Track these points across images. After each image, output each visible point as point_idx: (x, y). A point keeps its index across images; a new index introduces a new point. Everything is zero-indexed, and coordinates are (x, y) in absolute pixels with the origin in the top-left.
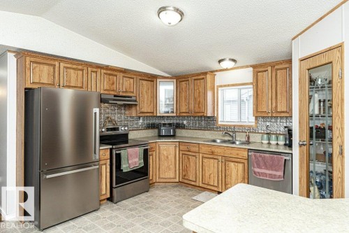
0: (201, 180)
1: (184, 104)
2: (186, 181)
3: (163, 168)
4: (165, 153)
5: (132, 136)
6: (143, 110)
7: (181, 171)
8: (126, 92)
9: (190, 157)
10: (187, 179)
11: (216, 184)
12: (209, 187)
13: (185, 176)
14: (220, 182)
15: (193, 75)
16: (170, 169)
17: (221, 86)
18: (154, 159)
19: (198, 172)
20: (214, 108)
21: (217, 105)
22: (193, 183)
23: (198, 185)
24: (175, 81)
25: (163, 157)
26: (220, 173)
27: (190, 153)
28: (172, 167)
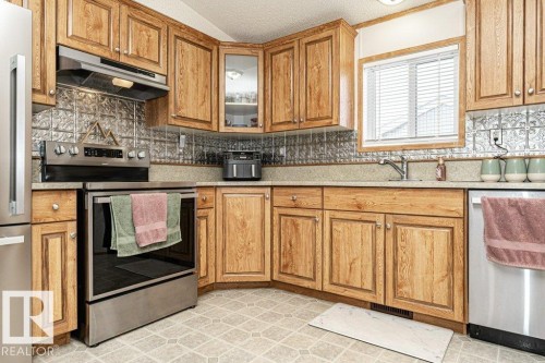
0: (327, 276)
1: (281, 104)
2: (288, 280)
3: (232, 248)
4: (238, 213)
5: (158, 176)
6: (183, 112)
7: (276, 255)
8: (138, 57)
9: (300, 221)
10: (292, 275)
11: (368, 286)
12: (349, 293)
13: (286, 266)
14: (380, 279)
15: (305, 33)
16: (249, 252)
17: (370, 59)
18: (212, 227)
19: (319, 256)
20: (352, 110)
21: (360, 103)
22: (306, 284)
23: (319, 288)
24: (261, 53)
25: (232, 223)
26: (380, 258)
27: (299, 212)
28: (255, 246)
